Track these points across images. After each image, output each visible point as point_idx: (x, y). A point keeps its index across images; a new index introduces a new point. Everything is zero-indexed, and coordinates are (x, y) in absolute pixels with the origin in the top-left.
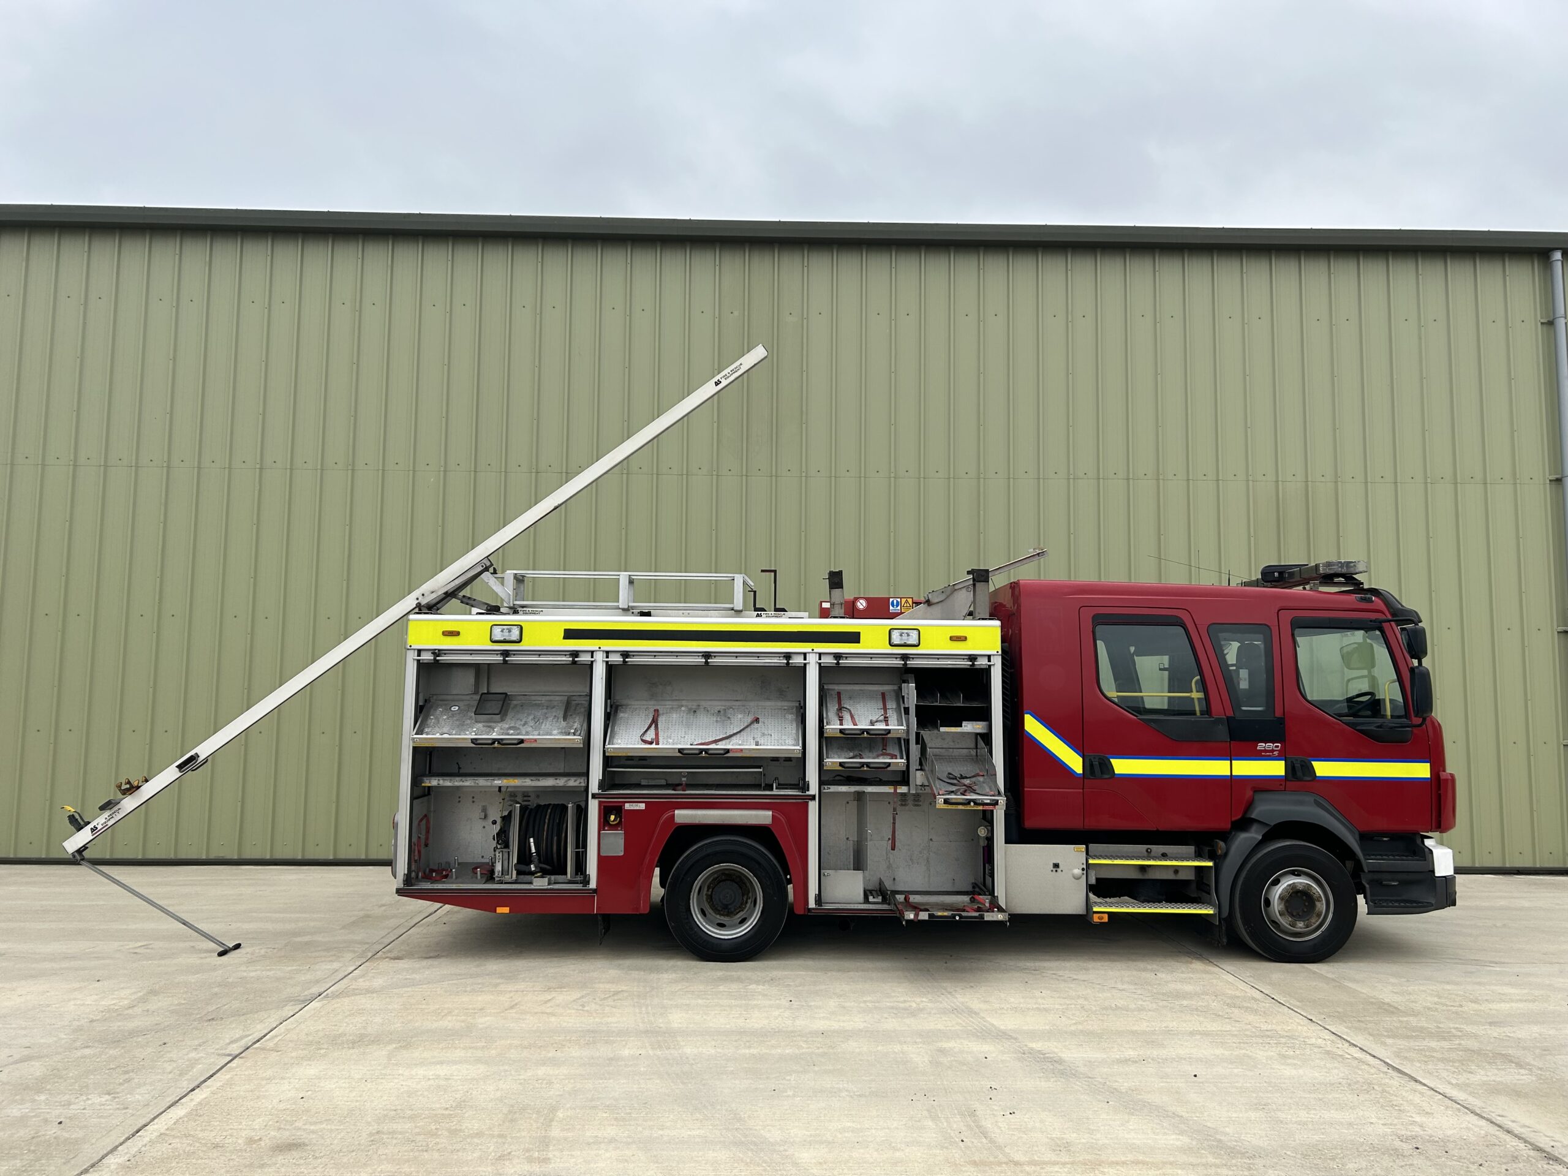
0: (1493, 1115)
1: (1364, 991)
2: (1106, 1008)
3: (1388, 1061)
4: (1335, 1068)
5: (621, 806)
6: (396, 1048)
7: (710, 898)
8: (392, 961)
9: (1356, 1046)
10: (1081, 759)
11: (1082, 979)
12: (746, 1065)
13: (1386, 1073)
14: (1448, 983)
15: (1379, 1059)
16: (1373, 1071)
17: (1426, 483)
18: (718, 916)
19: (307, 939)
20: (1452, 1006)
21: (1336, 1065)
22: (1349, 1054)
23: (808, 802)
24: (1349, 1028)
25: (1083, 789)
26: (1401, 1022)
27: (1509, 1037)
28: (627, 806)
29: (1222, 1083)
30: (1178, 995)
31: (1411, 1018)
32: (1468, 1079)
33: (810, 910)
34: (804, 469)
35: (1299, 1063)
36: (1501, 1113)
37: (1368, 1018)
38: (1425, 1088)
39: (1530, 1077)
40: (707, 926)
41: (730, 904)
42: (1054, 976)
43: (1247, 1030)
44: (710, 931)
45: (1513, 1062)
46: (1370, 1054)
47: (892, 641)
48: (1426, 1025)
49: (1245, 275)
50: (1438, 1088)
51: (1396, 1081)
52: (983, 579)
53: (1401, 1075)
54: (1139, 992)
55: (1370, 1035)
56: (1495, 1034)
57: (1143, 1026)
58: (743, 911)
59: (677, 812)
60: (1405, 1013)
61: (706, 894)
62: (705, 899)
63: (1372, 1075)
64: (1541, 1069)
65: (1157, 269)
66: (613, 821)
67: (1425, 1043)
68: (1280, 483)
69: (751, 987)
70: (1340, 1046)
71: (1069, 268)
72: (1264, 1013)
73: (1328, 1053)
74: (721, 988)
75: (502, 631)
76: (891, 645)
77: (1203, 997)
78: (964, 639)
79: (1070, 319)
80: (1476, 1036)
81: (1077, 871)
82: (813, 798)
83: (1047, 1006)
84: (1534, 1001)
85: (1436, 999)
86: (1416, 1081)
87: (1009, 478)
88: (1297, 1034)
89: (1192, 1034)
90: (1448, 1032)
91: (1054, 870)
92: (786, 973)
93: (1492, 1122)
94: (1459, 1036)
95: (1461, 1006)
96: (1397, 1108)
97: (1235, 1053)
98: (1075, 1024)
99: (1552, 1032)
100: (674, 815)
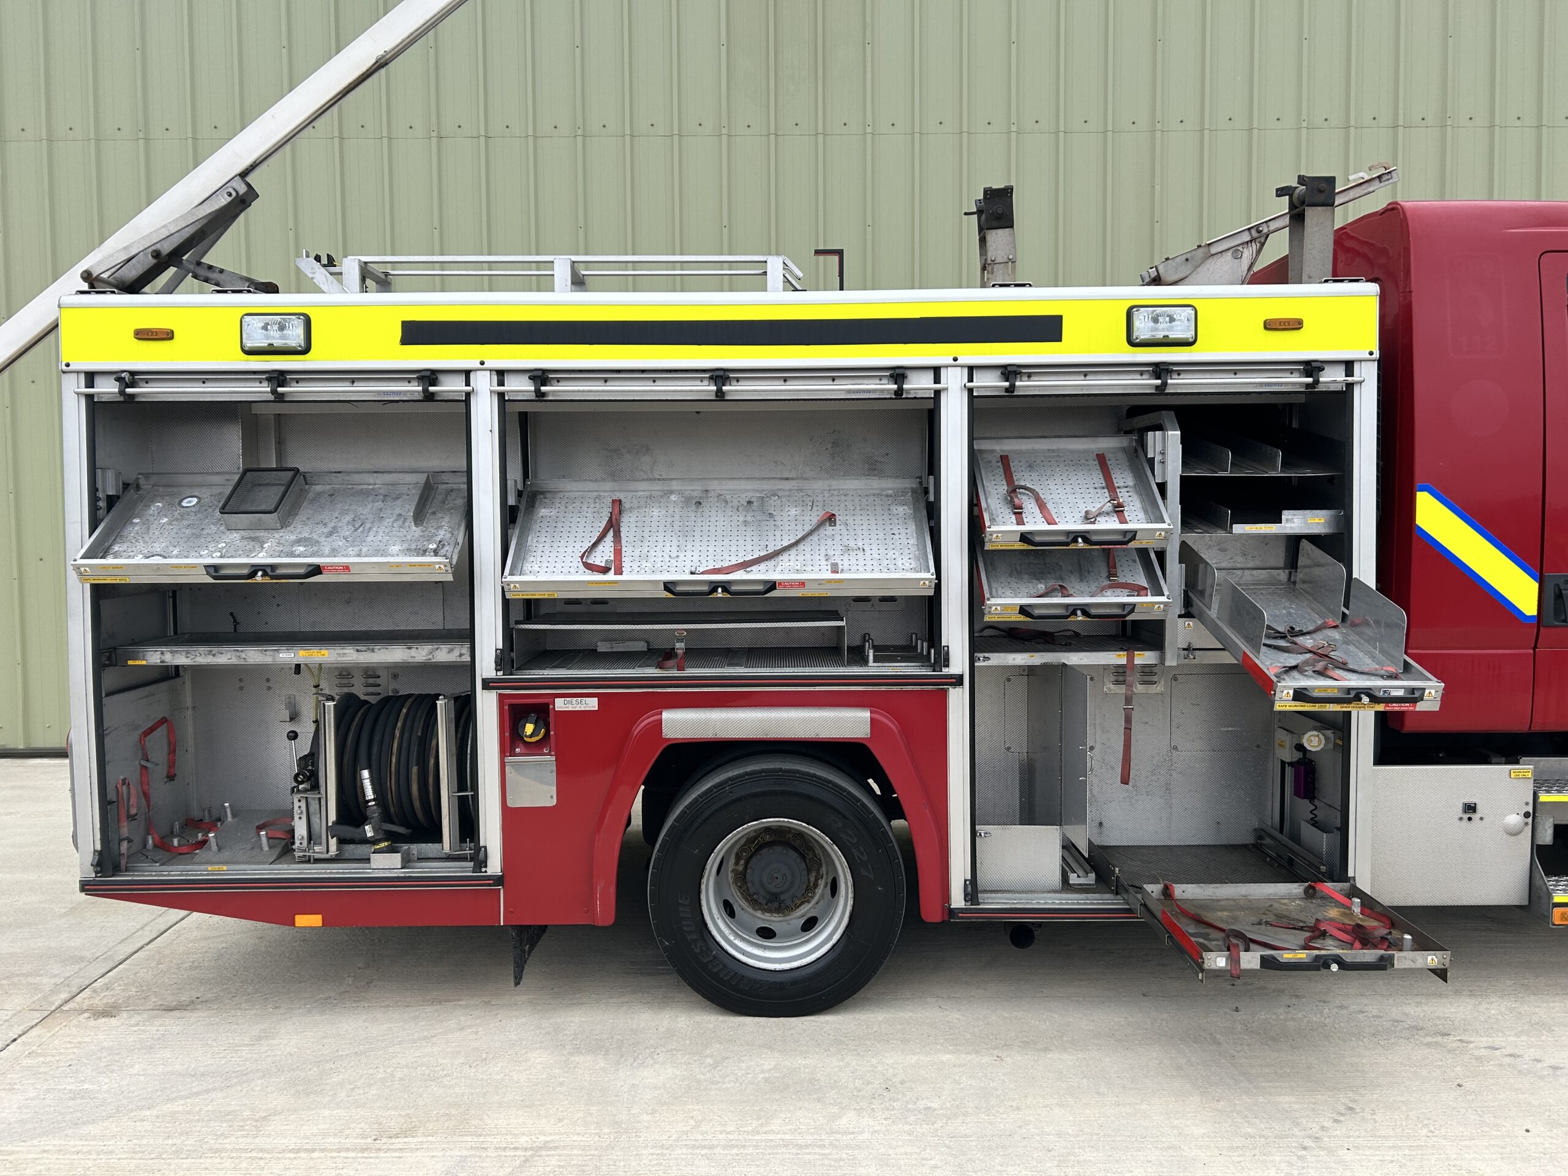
5: (547, 705)
7: (741, 878)
8: (88, 1022)
10: (1535, 586)
18: (759, 914)
23: (945, 693)
25: (1535, 647)
28: (560, 704)
33: (952, 912)
40: (738, 942)
41: (782, 893)
44: (744, 953)
47: (1135, 334)
52: (1321, 198)
58: (809, 902)
59: (667, 715)
61: (733, 871)
62: (731, 881)
66: (531, 736)
75: (265, 328)
76: (1131, 342)
78: (1295, 325)
81: (1514, 819)
82: (958, 681)
91: (1466, 816)
100: (659, 723)
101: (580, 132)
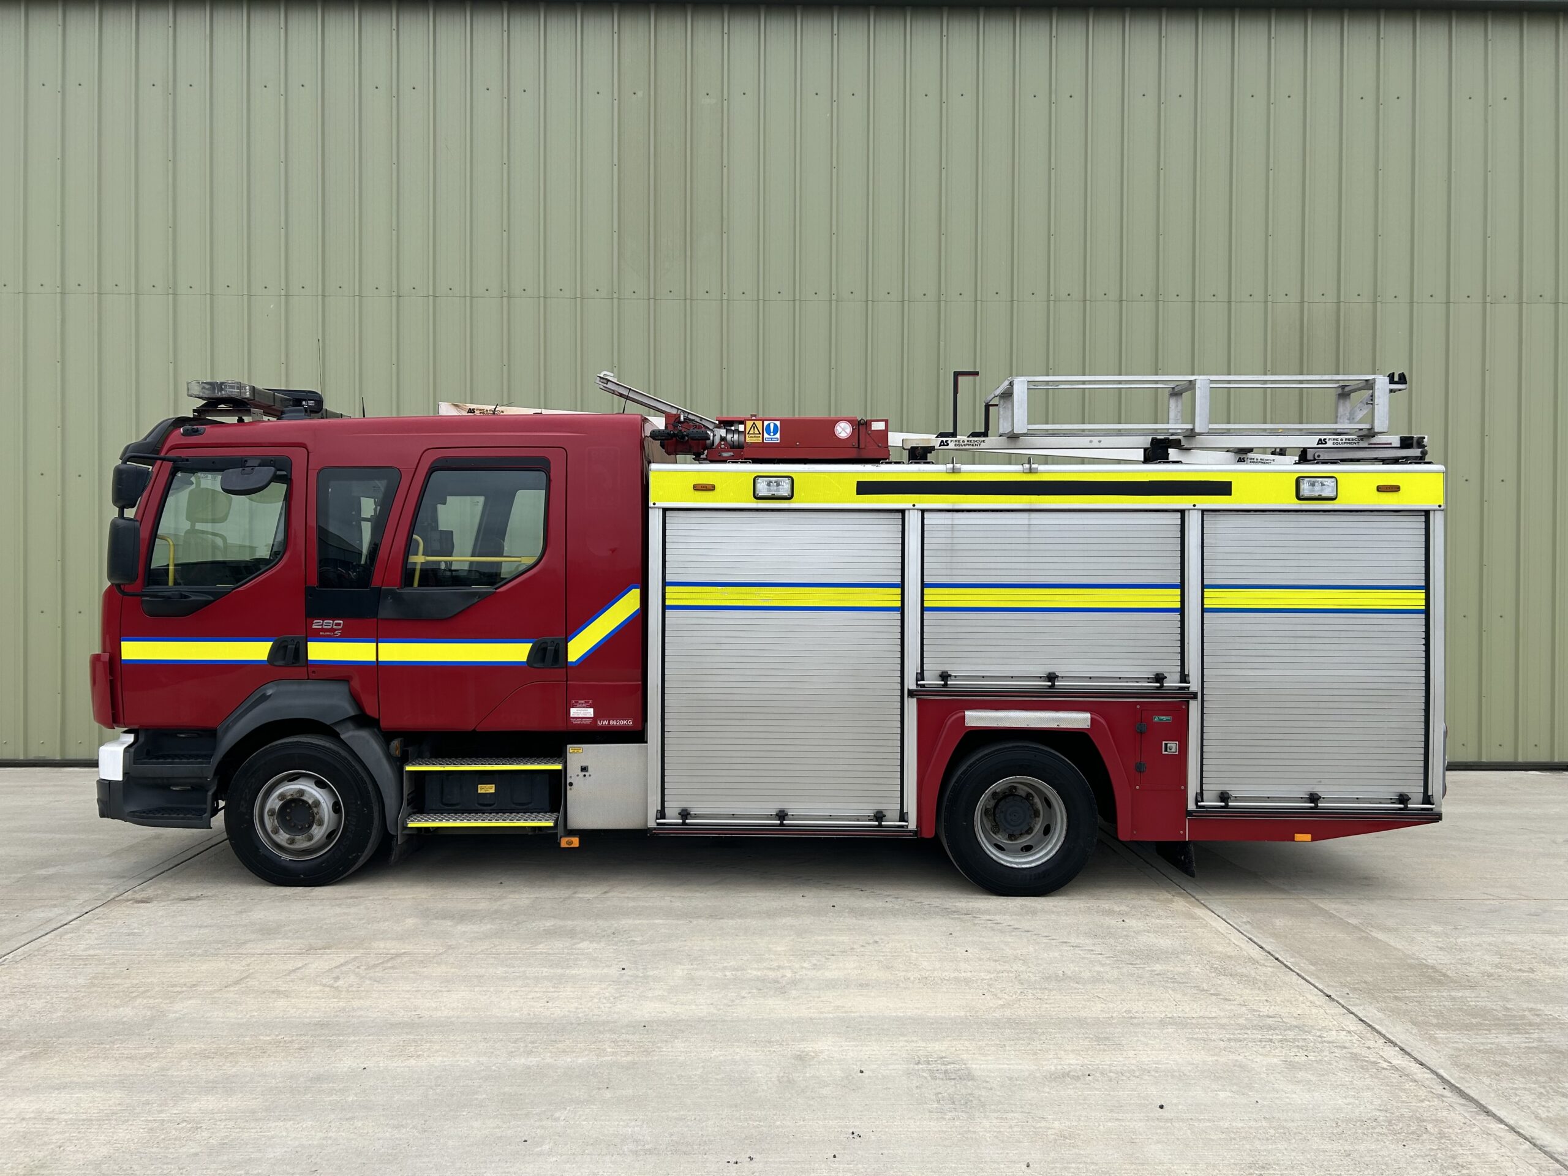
1: (1399, 947)
2: (1048, 979)
3: (1441, 1072)
4: (1367, 1088)
6: (24, 1058)
9: (1395, 1045)
11: (1027, 928)
12: (506, 1089)
13: (1441, 1097)
14: (1509, 931)
15: (1429, 1068)
16: (1422, 1093)
17: (1485, 303)
20: (1520, 970)
21: (1368, 1081)
22: (1385, 1061)
24: (1382, 1011)
26: (1454, 998)
29: (1200, 1120)
30: (1151, 955)
31: (1467, 993)
34: (725, 290)
35: (1313, 1079)
37: (1407, 993)
38: (1503, 1126)
42: (989, 924)
43: (1241, 1016)
46: (1415, 1059)
48: (1489, 1005)
49: (1273, 41)
50: (1521, 1127)
51: (1458, 1114)
53: (1463, 1101)
54: (1098, 949)
55: (1415, 1024)
57: (1096, 1010)
60: (1458, 984)
63: (1422, 1101)
65: (1163, 34)
67: (1492, 1038)
68: (1306, 304)
69: (580, 945)
70: (1371, 1044)
71: (1054, 34)
72: (1265, 984)
73: (1355, 1057)
74: (541, 948)
77: (1182, 957)
79: (1053, 100)
80: (1561, 1025)
83: (969, 974)
85: (1497, 960)
86: (1488, 1112)
88: (1310, 1023)
89: (1163, 1023)
90: (1522, 1018)
92: (638, 922)
94: (1538, 1025)
95: (1532, 970)
97: (1222, 1060)
98: (1003, 1006)
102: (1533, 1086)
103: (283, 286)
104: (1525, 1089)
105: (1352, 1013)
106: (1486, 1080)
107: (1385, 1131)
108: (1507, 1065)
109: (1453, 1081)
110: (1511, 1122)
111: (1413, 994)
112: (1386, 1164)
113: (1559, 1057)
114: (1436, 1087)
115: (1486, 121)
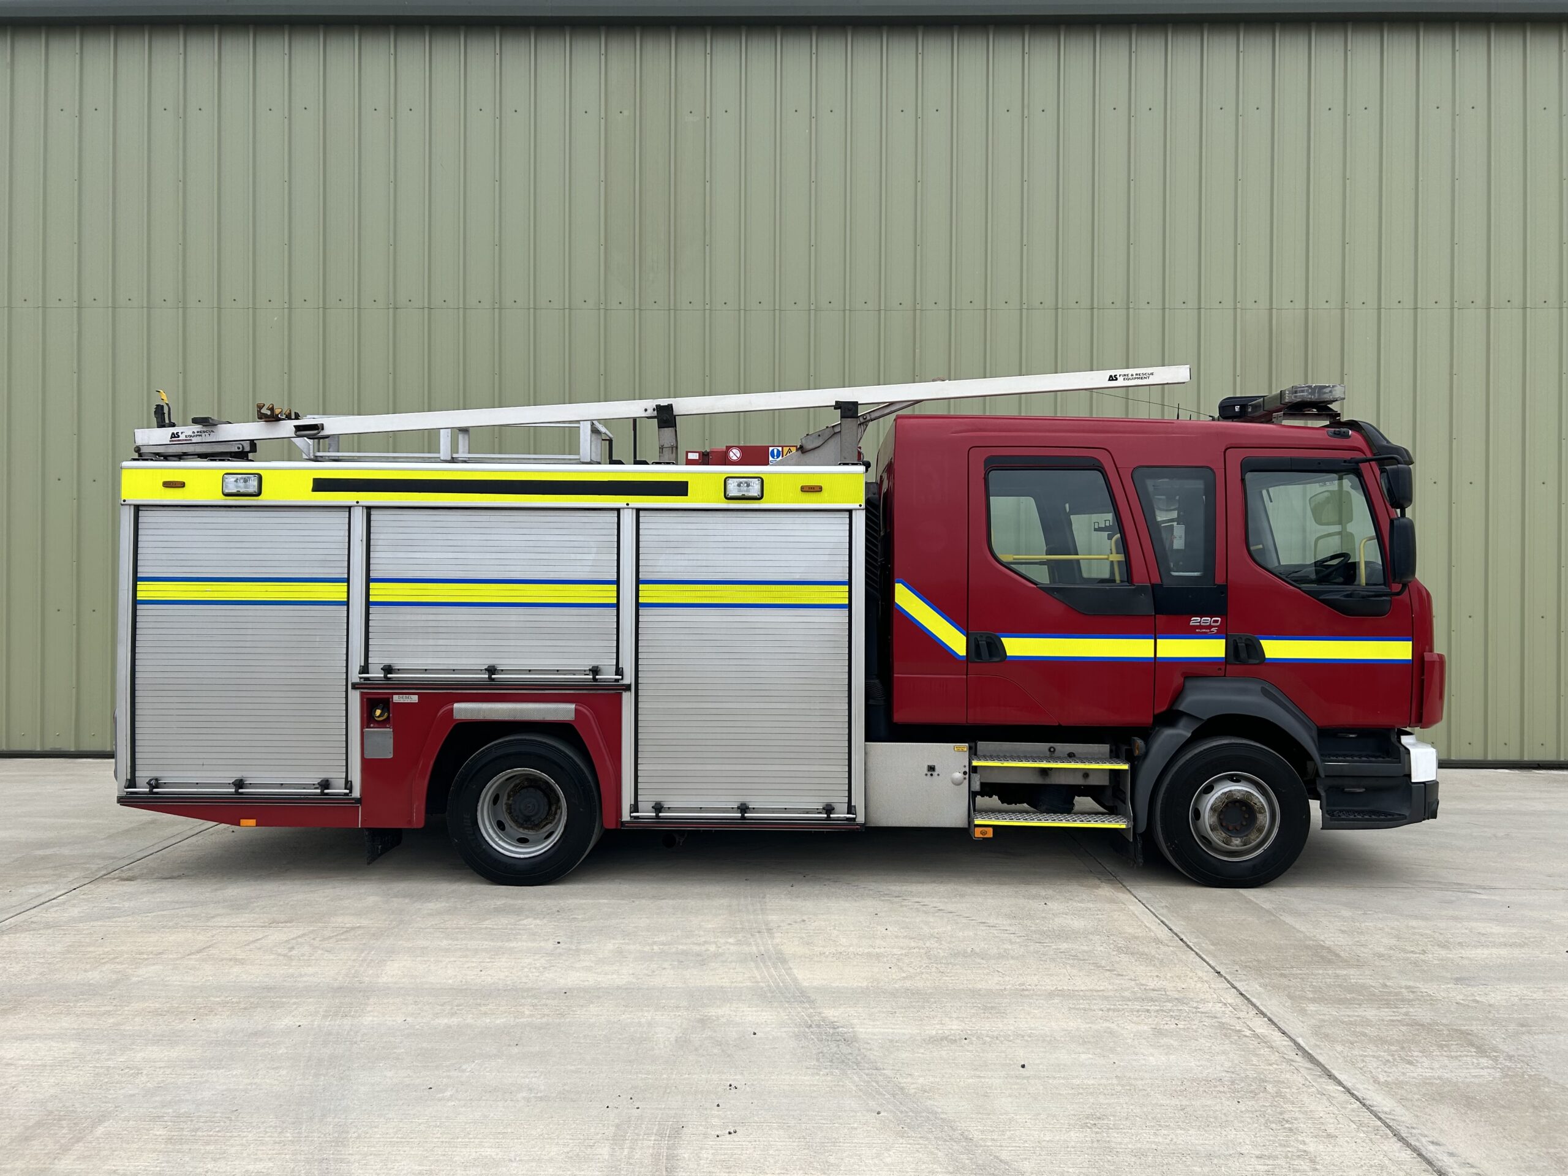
0: (1424, 1140)
1: (1303, 929)
2: (956, 955)
3: (1300, 1040)
4: (1224, 1052)
5: (389, 699)
7: (510, 810)
8: (121, 882)
9: (1265, 1015)
10: (964, 638)
11: (951, 909)
12: (425, 1045)
13: (1290, 1061)
14: (1416, 917)
15: (1289, 1037)
16: (1274, 1057)
17: (1452, 308)
18: (521, 830)
19: (48, 852)
20: (1412, 952)
21: (1227, 1047)
22: (1250, 1029)
23: (621, 694)
24: (1265, 986)
25: (967, 675)
26: (1337, 976)
27: (1477, 1002)
28: (396, 699)
29: (1055, 1078)
30: (1064, 934)
31: (1352, 971)
32: (1404, 1074)
33: (623, 823)
34: (707, 301)
35: (1175, 1044)
36: (1435, 1136)
37: (1295, 971)
38: (1340, 1088)
39: (1492, 1071)
40: (501, 843)
41: (532, 816)
42: (916, 906)
43: (1127, 989)
44: (503, 848)
45: (1473, 1045)
46: (1279, 1029)
47: (728, 493)
48: (1369, 982)
49: (1241, 55)
51: (1300, 1075)
52: (850, 413)
53: (1310, 1065)
54: (1012, 929)
55: (1290, 997)
56: (1459, 998)
57: (992, 983)
58: (551, 823)
59: (456, 705)
60: (1347, 963)
61: (506, 804)
62: (504, 810)
63: (1272, 1065)
64: (1510, 1058)
65: (1134, 49)
66: (379, 717)
67: (1360, 1012)
68: (1274, 311)
69: (525, 922)
70: (1242, 1015)
71: (1026, 50)
72: (1162, 961)
73: (1222, 1026)
74: (487, 923)
75: (236, 481)
76: (727, 498)
77: (1091, 937)
78: (819, 489)
79: (1026, 114)
80: (1432, 1001)
81: (958, 775)
82: (627, 688)
83: (882, 950)
84: (1521, 946)
85: (1393, 942)
87: (950, 309)
88: (1192, 995)
89: (1051, 995)
90: (1397, 994)
91: (929, 773)
93: (1420, 1155)
94: (1410, 1001)
95: (1424, 952)
96: (1287, 1126)
97: (1094, 1027)
98: (904, 978)
99: (1539, 995)
100: (452, 710)
101: (497, 306)
102: (1383, 1054)
103: (286, 299)
104: (1374, 1056)
105: (1235, 988)
106: (1339, 1048)
107: (1226, 1089)
108: (1365, 1035)
109: (1307, 1048)
110: (1349, 1085)
111: (1299, 972)
112: (1216, 1118)
113: (1418, 1030)
114: (1290, 1053)
115: (1454, 130)
